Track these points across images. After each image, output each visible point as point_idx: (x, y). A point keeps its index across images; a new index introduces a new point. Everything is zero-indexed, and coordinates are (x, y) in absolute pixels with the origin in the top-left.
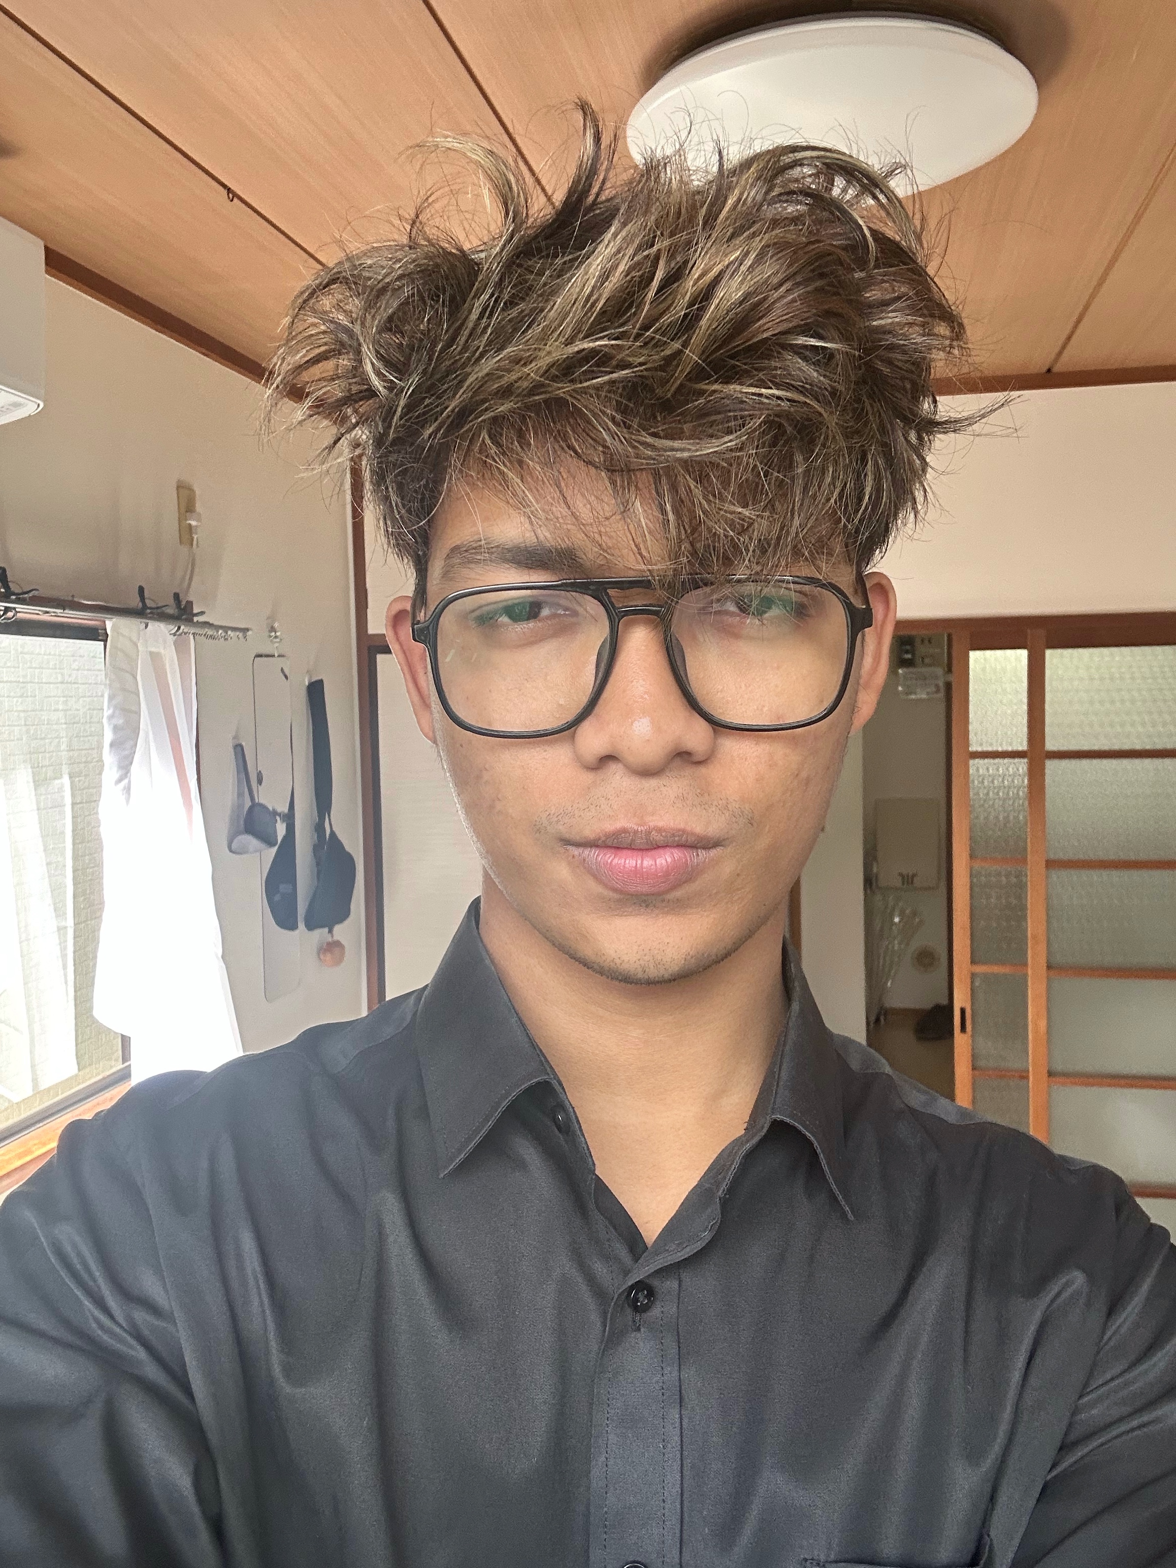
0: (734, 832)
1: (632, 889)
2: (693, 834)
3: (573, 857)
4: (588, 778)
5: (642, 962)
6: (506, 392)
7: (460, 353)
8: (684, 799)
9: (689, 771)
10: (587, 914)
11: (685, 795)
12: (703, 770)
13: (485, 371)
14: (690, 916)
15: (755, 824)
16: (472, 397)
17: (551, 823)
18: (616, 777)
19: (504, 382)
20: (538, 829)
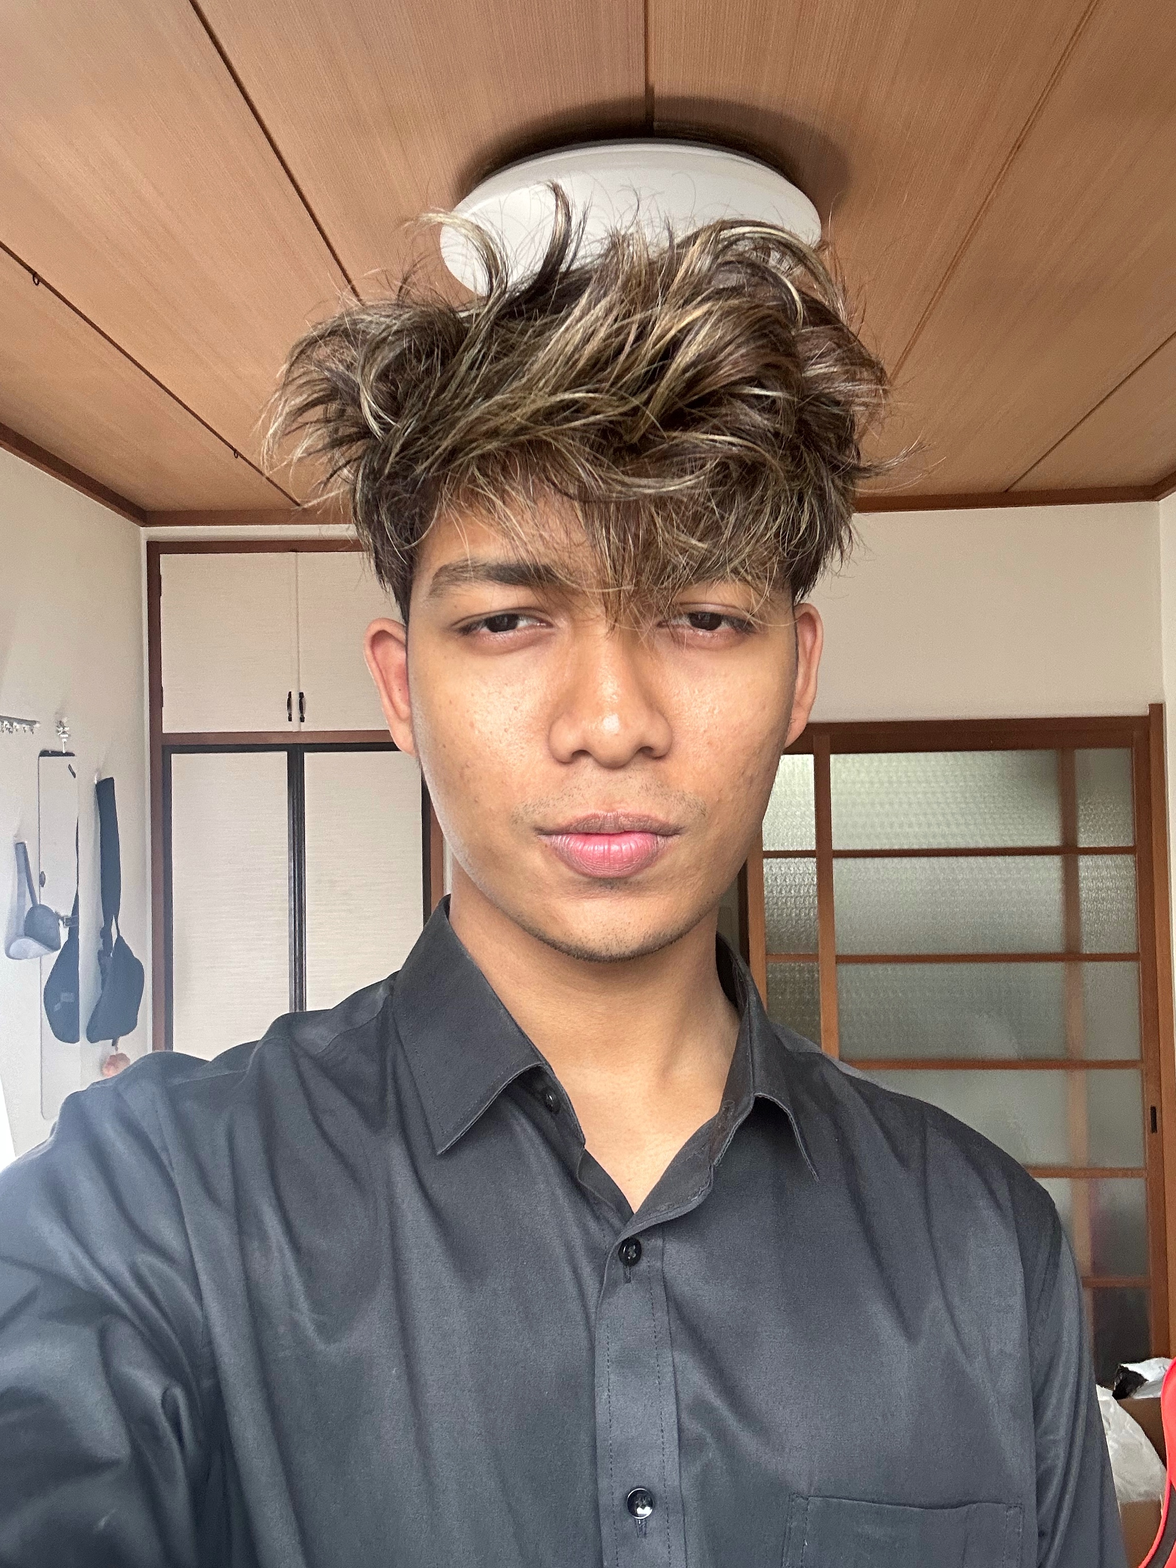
0: (689, 821)
1: (600, 873)
2: (657, 821)
3: (546, 846)
4: (561, 771)
5: (606, 941)
6: (494, 433)
7: (452, 399)
8: (647, 790)
9: (651, 765)
10: (558, 898)
11: (649, 786)
12: (662, 765)
13: (475, 416)
14: (648, 899)
15: (707, 814)
16: (462, 438)
17: (527, 813)
18: (587, 769)
19: (492, 424)
20: (514, 820)
